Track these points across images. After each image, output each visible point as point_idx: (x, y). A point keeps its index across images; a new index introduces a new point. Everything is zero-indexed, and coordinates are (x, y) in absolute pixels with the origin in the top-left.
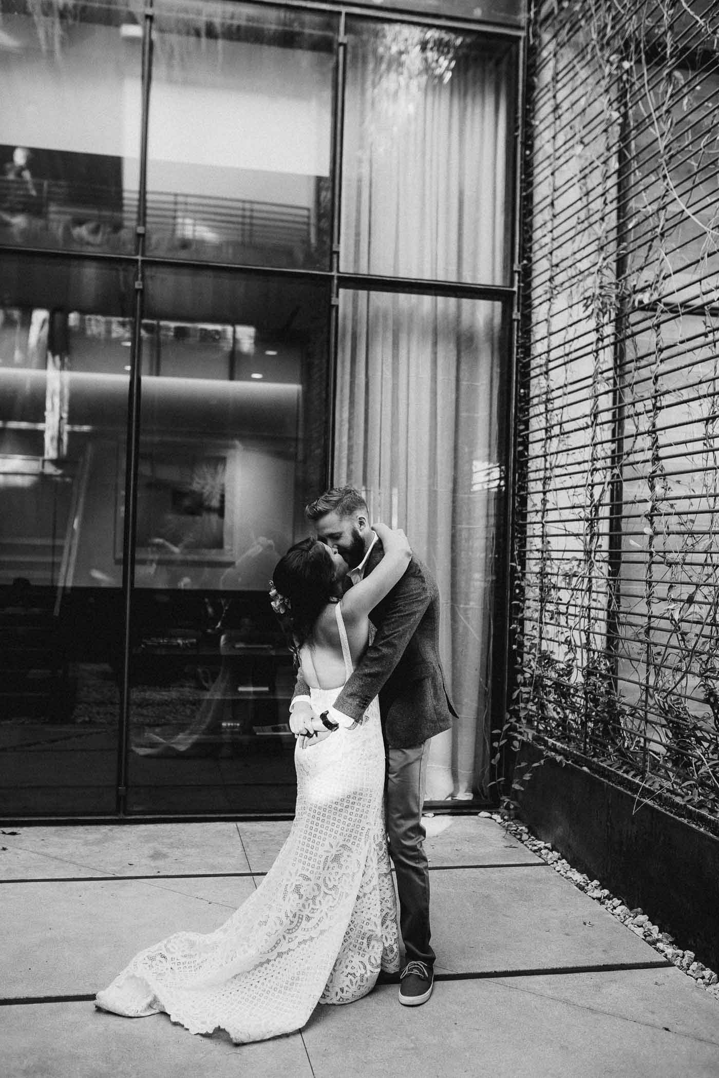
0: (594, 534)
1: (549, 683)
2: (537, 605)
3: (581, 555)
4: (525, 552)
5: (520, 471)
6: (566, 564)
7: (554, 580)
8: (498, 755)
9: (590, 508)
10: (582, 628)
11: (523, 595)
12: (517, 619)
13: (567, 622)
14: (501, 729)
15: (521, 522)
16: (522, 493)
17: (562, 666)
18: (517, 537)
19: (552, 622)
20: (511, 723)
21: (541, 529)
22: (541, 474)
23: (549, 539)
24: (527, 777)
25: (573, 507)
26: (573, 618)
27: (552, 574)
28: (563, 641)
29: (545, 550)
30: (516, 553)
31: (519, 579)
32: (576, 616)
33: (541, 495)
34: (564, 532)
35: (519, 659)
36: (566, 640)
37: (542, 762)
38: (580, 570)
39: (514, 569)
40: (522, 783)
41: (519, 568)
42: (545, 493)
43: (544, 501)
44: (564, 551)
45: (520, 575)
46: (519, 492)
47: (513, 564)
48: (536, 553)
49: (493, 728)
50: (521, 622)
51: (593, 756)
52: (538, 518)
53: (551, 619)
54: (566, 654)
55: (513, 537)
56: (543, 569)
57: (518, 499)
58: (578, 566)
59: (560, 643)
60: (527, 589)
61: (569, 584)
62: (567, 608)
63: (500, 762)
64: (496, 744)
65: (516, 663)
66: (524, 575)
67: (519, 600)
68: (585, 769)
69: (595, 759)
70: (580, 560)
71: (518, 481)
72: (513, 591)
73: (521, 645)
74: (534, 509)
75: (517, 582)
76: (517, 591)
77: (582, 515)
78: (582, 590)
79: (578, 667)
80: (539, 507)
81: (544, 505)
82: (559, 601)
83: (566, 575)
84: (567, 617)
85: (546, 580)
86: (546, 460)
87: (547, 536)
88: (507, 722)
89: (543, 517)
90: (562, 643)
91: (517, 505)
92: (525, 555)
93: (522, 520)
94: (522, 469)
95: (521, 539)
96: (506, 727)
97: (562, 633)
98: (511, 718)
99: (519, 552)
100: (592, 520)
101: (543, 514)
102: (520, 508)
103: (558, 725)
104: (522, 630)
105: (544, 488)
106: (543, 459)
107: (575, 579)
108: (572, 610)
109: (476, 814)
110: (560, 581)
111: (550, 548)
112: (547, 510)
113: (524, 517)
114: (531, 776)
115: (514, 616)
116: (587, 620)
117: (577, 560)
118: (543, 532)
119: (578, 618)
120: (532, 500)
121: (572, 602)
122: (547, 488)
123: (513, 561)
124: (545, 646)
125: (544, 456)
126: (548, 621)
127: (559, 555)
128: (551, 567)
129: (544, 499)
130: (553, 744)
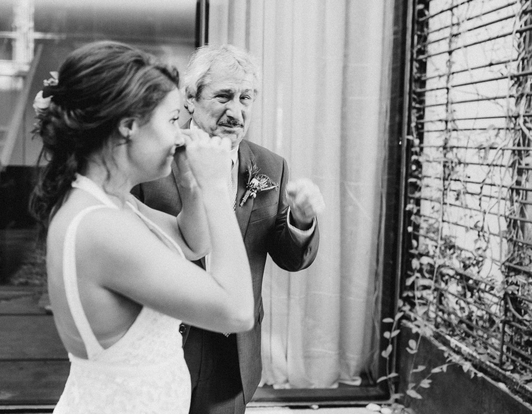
0: (522, 95)
1: (452, 273)
2: (439, 184)
3: (502, 123)
4: (422, 124)
5: (419, 33)
6: (479, 134)
7: (462, 154)
8: (390, 348)
9: (516, 63)
10: (502, 212)
11: (420, 173)
12: (413, 198)
13: (480, 205)
14: (393, 318)
15: (419, 90)
16: (421, 57)
17: (469, 255)
18: (415, 108)
19: (458, 203)
20: (404, 312)
21: (446, 96)
22: (446, 33)
23: (455, 107)
24: (425, 384)
25: (491, 65)
26: (488, 199)
27: (458, 147)
28: (472, 226)
29: (450, 119)
30: (413, 125)
31: (416, 153)
32: (491, 197)
33: (446, 56)
34: (476, 97)
35: (414, 243)
36: (476, 226)
37: (445, 367)
38: (498, 140)
39: (410, 144)
40: (419, 390)
41: (417, 142)
42: (450, 53)
43: (450, 63)
44: (475, 119)
45: (418, 149)
46: (417, 56)
47: (410, 137)
48: (439, 123)
49: (384, 316)
50: (418, 202)
51: (513, 371)
52: (442, 82)
53: (457, 199)
54: (476, 241)
55: (410, 108)
56: (446, 141)
57: (416, 65)
58: (497, 135)
59: (467, 229)
60: (425, 165)
61: (485, 158)
62: (482, 188)
63: (391, 355)
64: (387, 335)
65: (411, 247)
66: (422, 149)
67: (417, 177)
68: (502, 386)
69: (516, 376)
70: (499, 129)
71: (418, 43)
72: (408, 167)
73: (417, 227)
74: (437, 74)
75: (414, 157)
76: (414, 167)
77: (505, 73)
78: (502, 166)
79: (493, 260)
80: (444, 70)
81: (450, 67)
82: (468, 180)
83: (480, 148)
84: (480, 199)
85: (450, 155)
86: (453, 15)
87: (452, 103)
88: (400, 310)
89: (448, 81)
90: (471, 228)
91: (415, 70)
92: (423, 128)
93: (421, 88)
94: (422, 30)
95: (419, 110)
96: (399, 315)
97: (471, 217)
98: (404, 305)
99: (417, 124)
100: (518, 77)
101: (448, 77)
102: (418, 75)
103: (461, 322)
104: (419, 211)
105: (450, 47)
106: (449, 12)
107: (493, 152)
108: (487, 190)
109: (364, 406)
110: (470, 156)
111: (455, 118)
112: (453, 73)
113: (423, 84)
114: (430, 384)
115: (410, 195)
116: (508, 203)
117: (494, 129)
118: (447, 99)
119: (494, 201)
120: (433, 64)
121: (488, 181)
122: (454, 46)
123: (409, 133)
124: (446, 230)
125: (451, 9)
126: (453, 201)
127: (470, 124)
128: (458, 139)
129: (449, 61)
130: (456, 346)
